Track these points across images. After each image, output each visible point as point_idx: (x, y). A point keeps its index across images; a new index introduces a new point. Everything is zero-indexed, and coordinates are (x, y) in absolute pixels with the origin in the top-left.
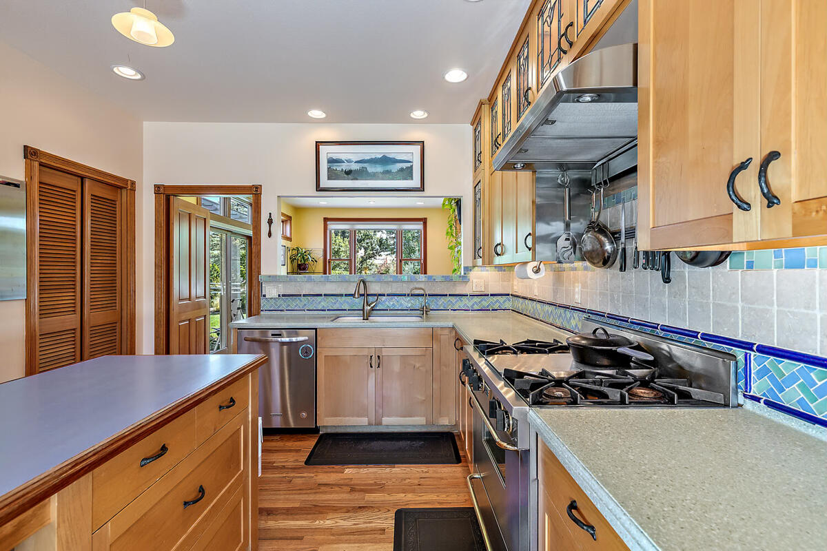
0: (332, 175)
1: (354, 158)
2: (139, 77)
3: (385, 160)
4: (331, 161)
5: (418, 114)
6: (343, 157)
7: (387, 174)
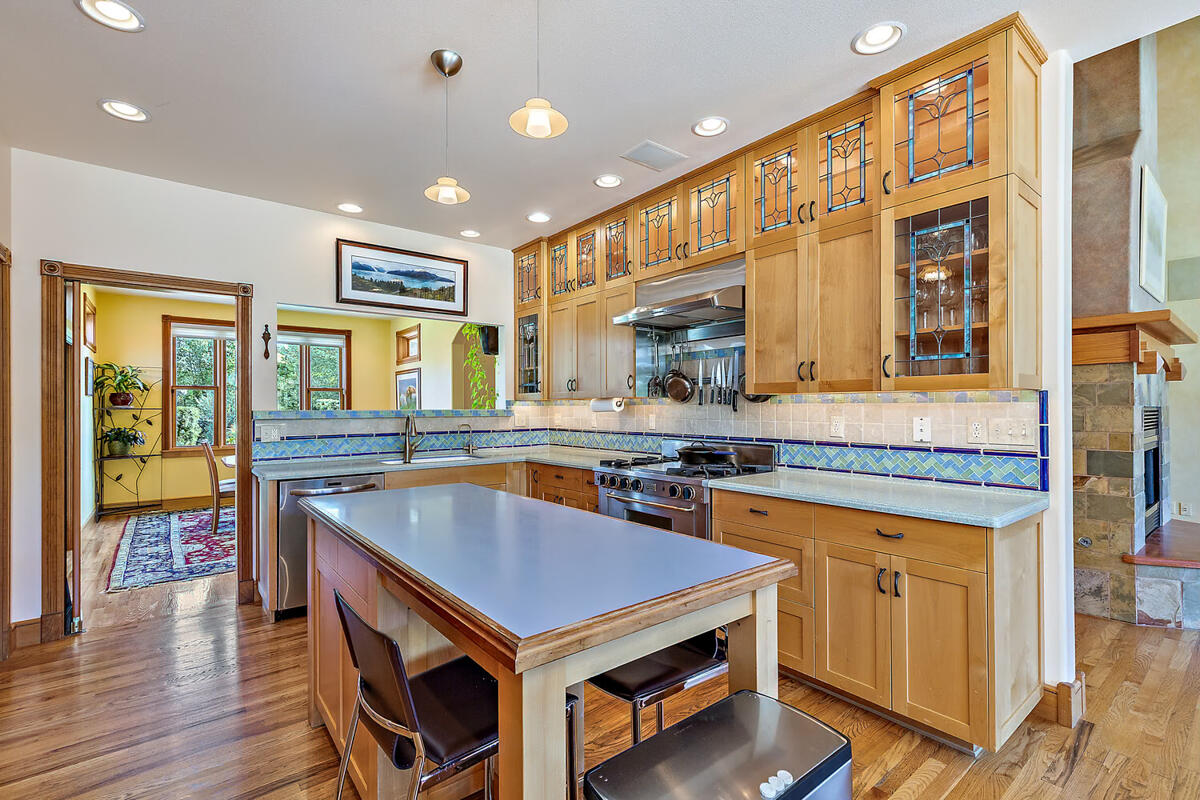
0: (358, 284)
1: (388, 268)
2: (143, 117)
3: (424, 276)
4: (356, 266)
5: (470, 233)
6: (372, 264)
7: (425, 292)
